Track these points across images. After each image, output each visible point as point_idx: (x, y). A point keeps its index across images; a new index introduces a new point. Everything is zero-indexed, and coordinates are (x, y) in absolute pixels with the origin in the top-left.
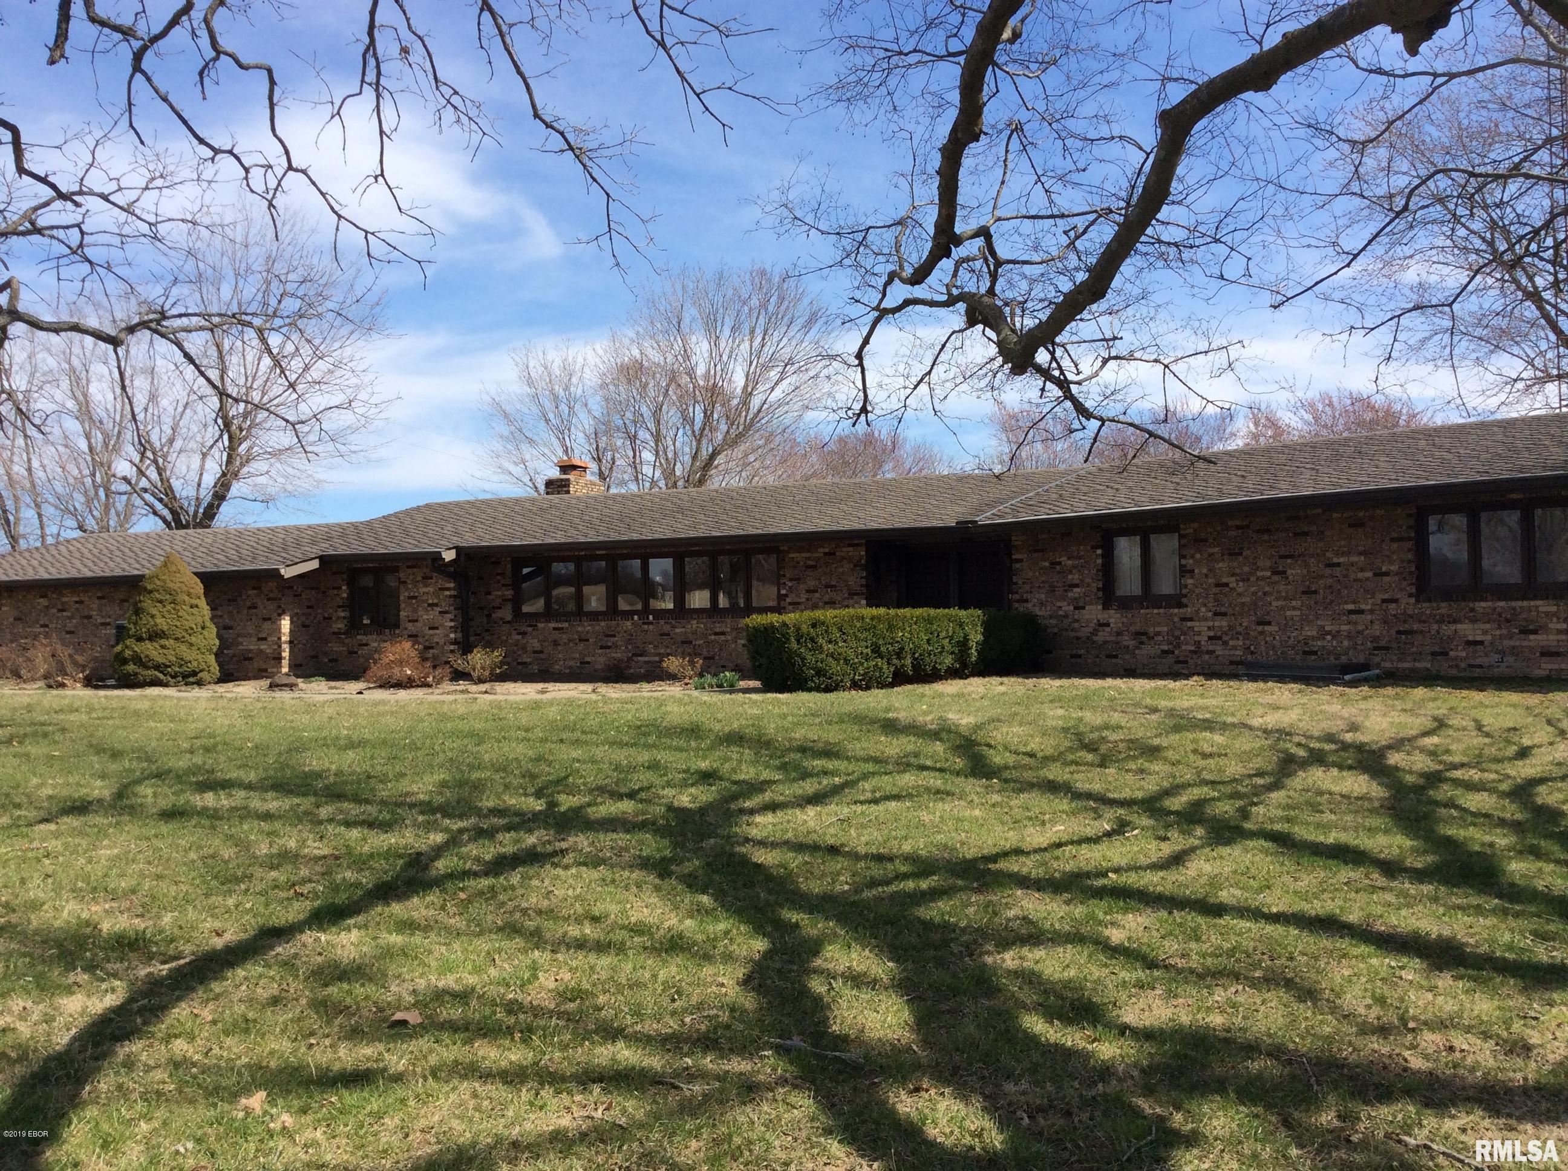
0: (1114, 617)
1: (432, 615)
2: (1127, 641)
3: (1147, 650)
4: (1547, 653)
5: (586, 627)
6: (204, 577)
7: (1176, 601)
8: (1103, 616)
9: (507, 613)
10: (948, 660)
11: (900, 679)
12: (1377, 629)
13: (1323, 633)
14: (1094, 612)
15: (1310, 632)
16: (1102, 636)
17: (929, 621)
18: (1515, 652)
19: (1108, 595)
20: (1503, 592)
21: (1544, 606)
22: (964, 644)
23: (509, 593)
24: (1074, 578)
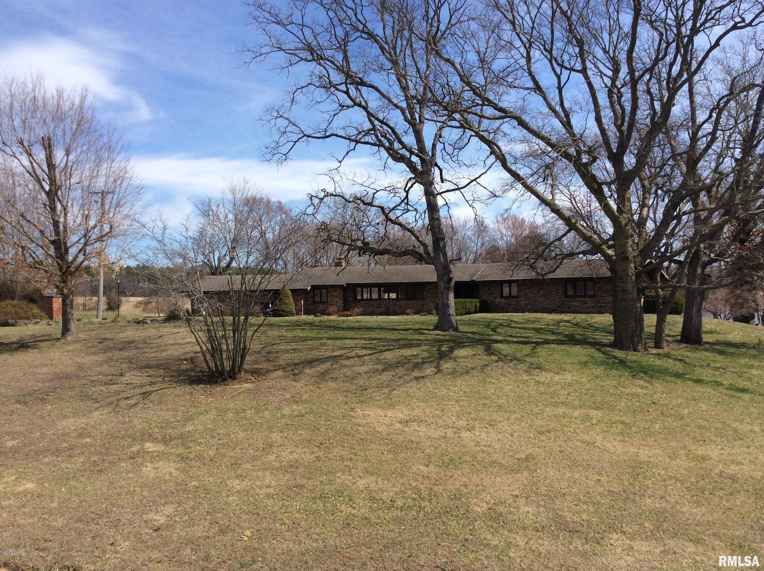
0: (503, 300)
1: (337, 299)
2: (506, 306)
3: (511, 308)
4: (588, 308)
5: (374, 302)
6: (291, 290)
7: (517, 297)
8: (501, 300)
9: (352, 299)
10: (473, 310)
11: (466, 314)
12: (558, 303)
13: (547, 304)
14: (498, 300)
15: (544, 304)
16: (501, 305)
17: (470, 301)
18: (582, 307)
19: (502, 296)
20: (581, 296)
21: (588, 299)
22: (476, 306)
23: (352, 294)
24: (494, 292)
